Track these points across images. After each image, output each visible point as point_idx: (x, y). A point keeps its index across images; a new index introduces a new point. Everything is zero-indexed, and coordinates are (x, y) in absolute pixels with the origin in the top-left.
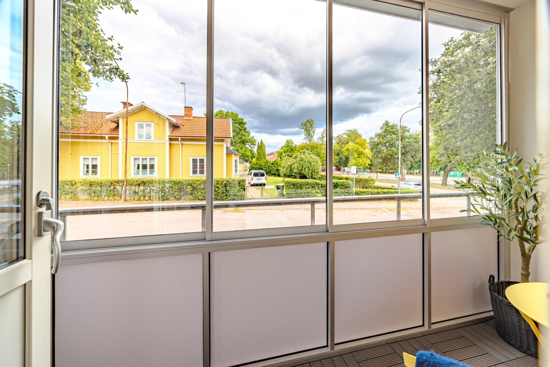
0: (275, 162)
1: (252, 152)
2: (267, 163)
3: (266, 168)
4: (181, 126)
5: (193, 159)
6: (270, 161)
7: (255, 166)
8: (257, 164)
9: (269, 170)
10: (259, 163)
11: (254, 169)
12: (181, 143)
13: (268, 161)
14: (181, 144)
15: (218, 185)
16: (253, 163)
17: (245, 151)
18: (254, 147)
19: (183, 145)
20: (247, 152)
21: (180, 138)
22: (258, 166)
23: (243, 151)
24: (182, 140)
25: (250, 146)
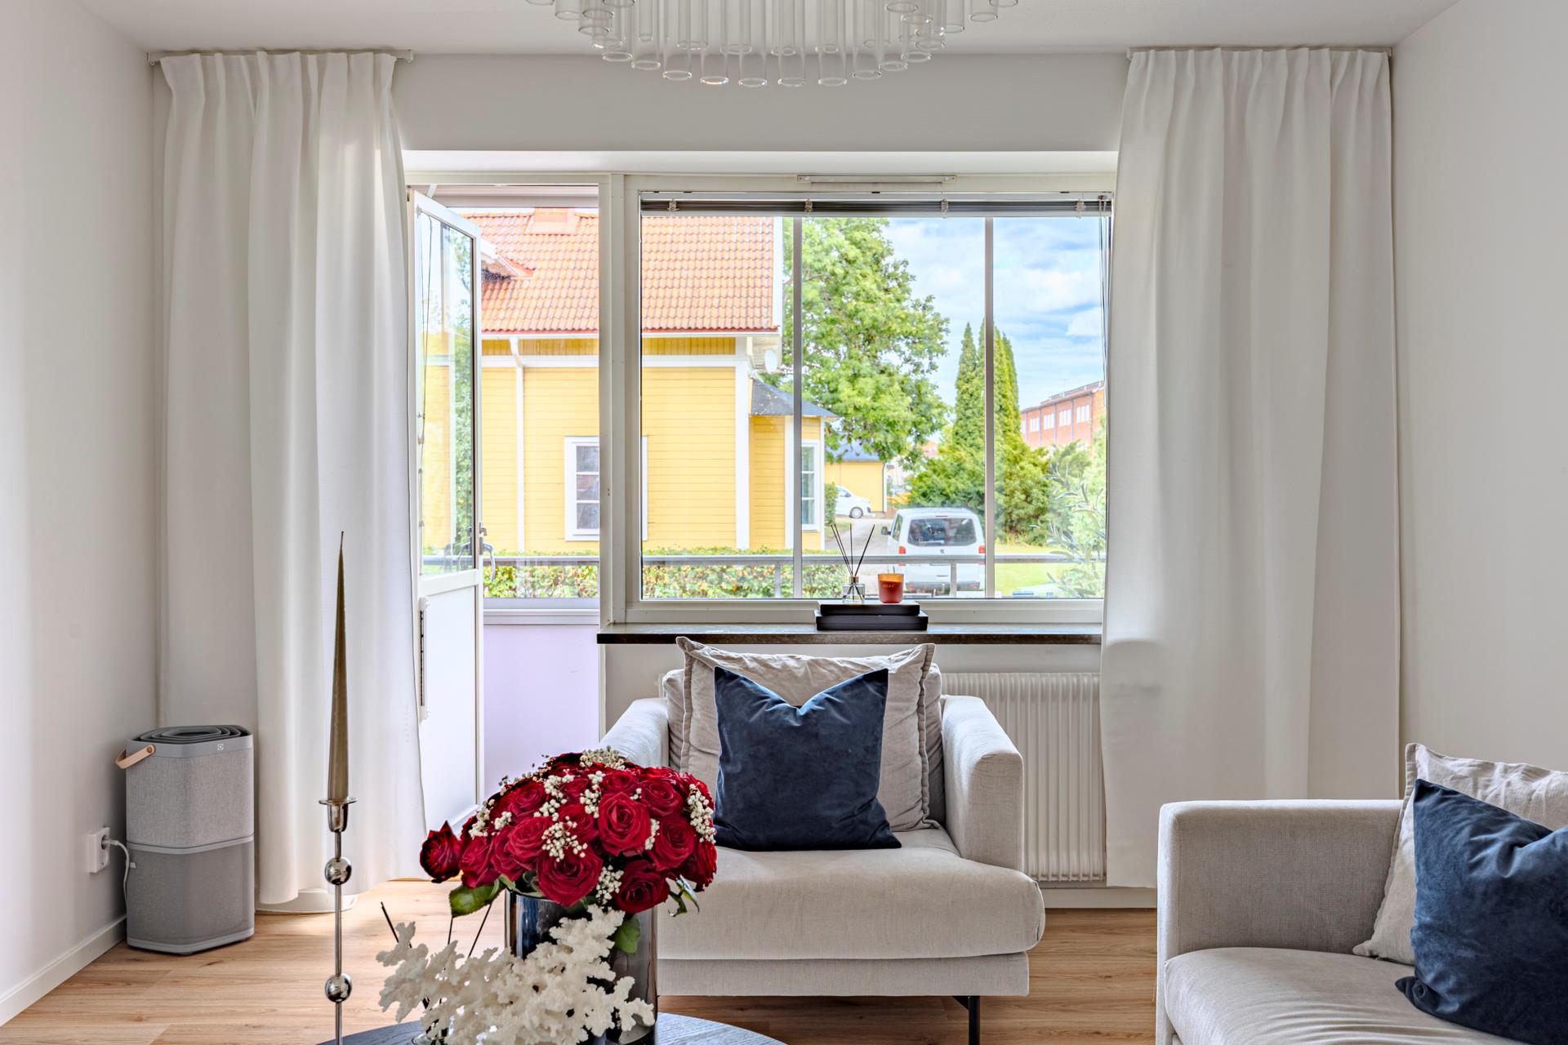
0: (1067, 453)
1: (918, 393)
2: (1016, 461)
3: (1011, 494)
4: (518, 273)
5: (578, 448)
6: (1041, 452)
7: (941, 482)
8: (960, 467)
9: (1031, 509)
10: (969, 466)
11: (938, 500)
12: (519, 364)
13: (1024, 451)
14: (520, 371)
15: (705, 586)
16: (931, 463)
17: (878, 392)
18: (933, 367)
19: (528, 376)
20: (885, 400)
21: (514, 339)
22: (962, 483)
23: (861, 393)
24: (526, 348)
25: (907, 361)
